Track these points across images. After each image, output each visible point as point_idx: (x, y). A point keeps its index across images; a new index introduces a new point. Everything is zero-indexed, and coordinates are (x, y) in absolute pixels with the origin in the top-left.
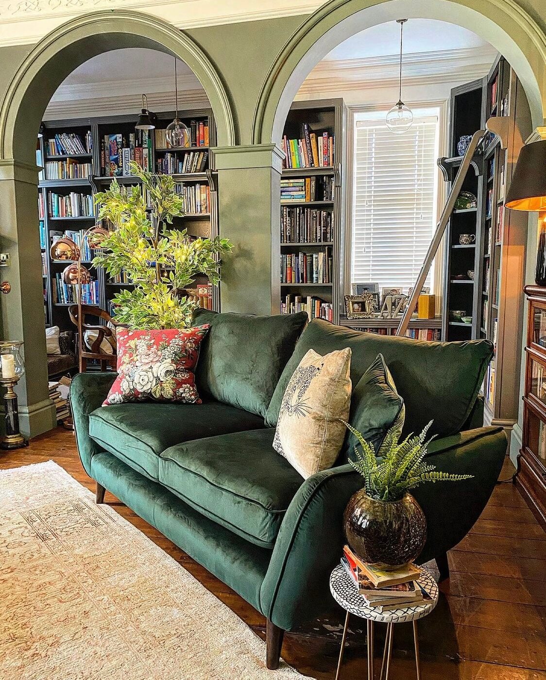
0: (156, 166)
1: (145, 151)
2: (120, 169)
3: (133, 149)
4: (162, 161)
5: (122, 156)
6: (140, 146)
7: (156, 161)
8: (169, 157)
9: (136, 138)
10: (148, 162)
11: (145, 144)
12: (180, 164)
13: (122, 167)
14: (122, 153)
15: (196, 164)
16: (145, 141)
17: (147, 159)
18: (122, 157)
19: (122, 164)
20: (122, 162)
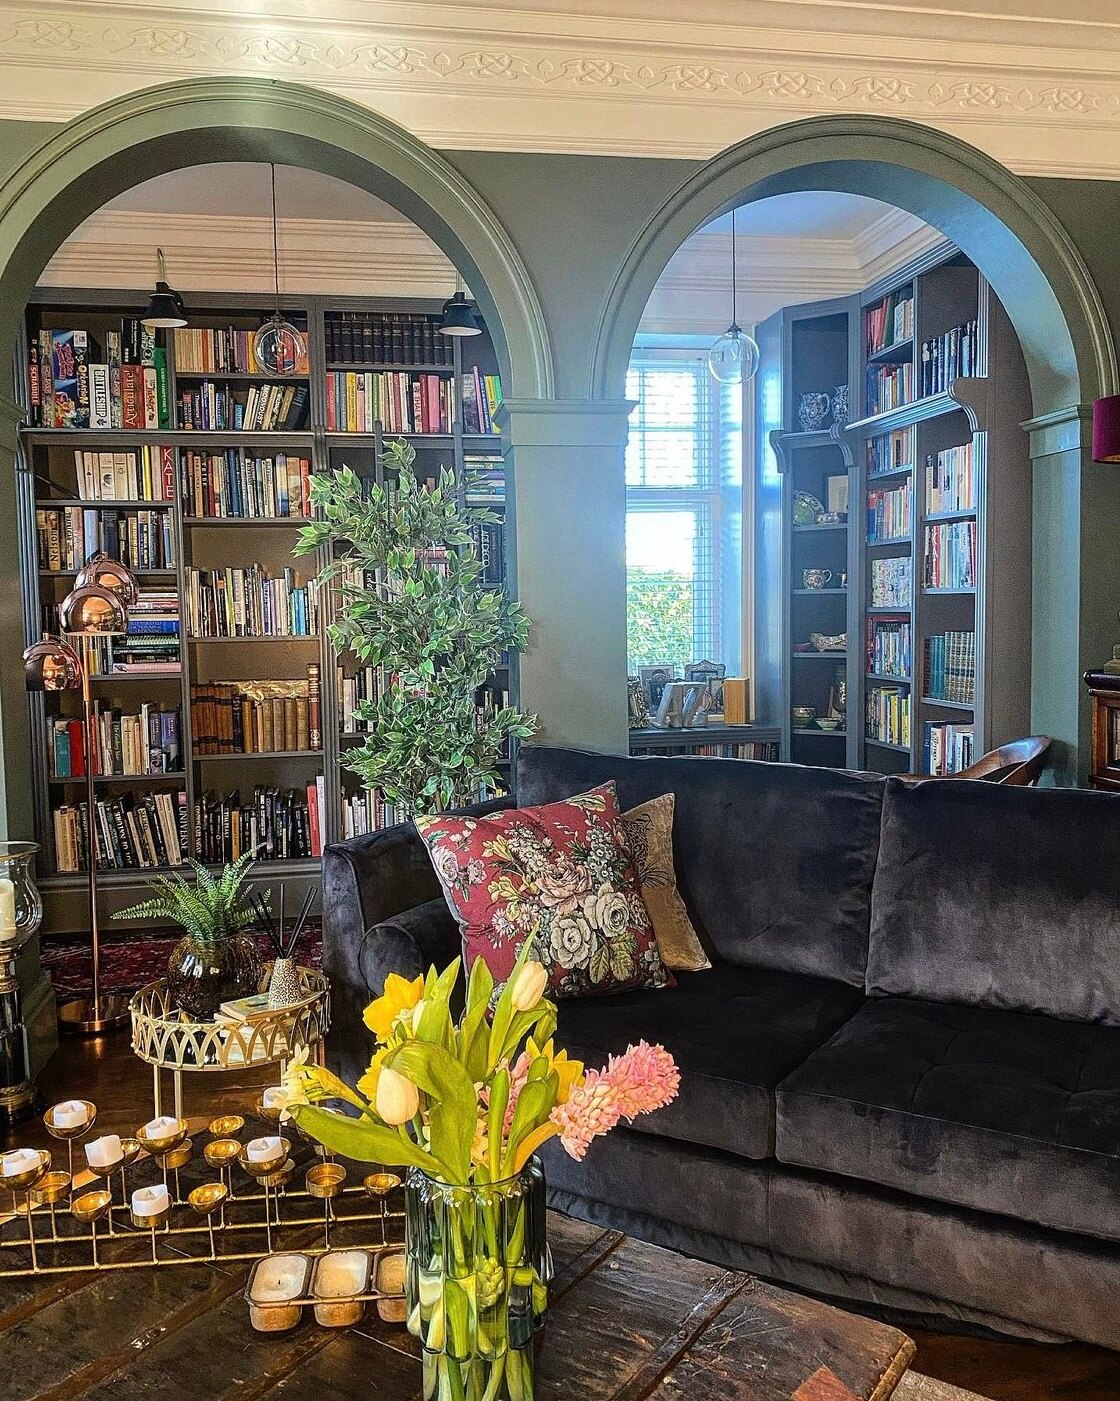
0: (180, 410)
1: (150, 375)
2: (83, 411)
3: (116, 366)
4: (193, 400)
5: (87, 380)
6: (135, 361)
7: (179, 397)
8: (211, 392)
9: (126, 342)
10: (155, 400)
11: (148, 358)
12: (239, 409)
13: (88, 406)
14: (87, 373)
15: (276, 410)
16: (148, 351)
17: (155, 393)
18: (87, 384)
19: (89, 401)
20: (88, 395)
